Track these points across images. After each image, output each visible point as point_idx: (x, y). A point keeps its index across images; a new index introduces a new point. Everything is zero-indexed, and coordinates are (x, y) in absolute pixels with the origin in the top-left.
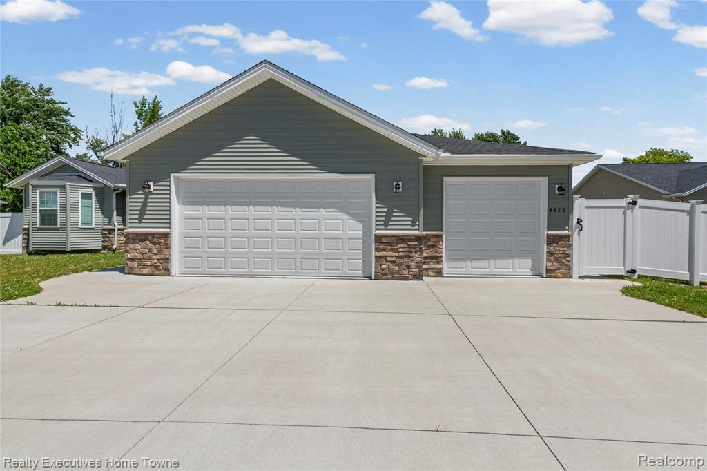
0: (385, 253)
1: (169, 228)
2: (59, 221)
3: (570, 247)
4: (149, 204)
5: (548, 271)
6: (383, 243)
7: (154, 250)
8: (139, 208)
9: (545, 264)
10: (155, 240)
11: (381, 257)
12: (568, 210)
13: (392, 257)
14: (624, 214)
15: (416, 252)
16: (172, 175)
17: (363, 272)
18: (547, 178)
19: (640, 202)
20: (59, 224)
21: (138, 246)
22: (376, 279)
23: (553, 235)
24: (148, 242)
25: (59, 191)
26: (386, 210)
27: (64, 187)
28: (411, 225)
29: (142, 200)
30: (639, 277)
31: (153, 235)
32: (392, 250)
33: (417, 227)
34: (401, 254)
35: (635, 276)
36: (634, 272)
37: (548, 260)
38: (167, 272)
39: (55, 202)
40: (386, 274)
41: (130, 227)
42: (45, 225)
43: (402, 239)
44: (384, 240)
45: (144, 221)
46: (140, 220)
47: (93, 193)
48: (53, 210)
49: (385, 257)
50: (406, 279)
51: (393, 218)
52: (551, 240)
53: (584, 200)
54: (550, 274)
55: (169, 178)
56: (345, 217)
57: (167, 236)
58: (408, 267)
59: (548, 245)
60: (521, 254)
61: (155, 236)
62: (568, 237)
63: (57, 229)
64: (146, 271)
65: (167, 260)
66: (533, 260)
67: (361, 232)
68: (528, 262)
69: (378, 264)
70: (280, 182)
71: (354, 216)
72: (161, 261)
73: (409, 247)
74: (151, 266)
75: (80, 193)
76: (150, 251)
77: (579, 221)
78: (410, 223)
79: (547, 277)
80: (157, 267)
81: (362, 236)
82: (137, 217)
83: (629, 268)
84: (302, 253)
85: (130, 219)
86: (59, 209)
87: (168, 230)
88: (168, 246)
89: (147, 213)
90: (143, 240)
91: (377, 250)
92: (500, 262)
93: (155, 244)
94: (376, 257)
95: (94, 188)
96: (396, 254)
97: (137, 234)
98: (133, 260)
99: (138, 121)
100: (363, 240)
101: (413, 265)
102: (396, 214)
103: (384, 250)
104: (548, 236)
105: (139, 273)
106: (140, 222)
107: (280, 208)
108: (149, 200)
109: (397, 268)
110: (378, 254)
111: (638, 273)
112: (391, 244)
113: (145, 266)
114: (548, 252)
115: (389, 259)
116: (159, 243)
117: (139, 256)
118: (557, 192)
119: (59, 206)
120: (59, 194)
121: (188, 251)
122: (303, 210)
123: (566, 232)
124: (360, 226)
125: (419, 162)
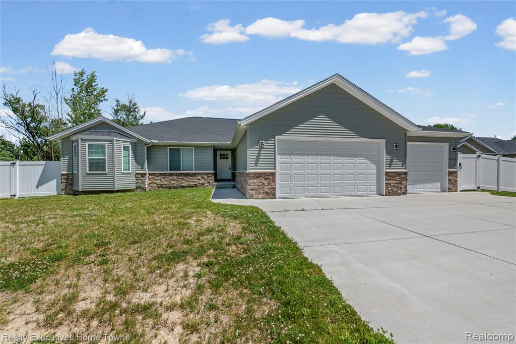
0: (390, 182)
1: (275, 169)
2: (107, 168)
3: (457, 177)
4: (261, 155)
5: (449, 189)
6: (389, 176)
7: (266, 182)
8: (255, 157)
9: (447, 185)
10: (267, 177)
11: (388, 184)
12: (456, 159)
13: (393, 183)
14: (476, 161)
15: (404, 181)
16: (276, 137)
17: (377, 192)
18: (448, 144)
19: (482, 156)
20: (107, 170)
21: (255, 181)
22: (386, 195)
23: (451, 171)
24: (262, 178)
25: (106, 144)
26: (390, 158)
27: (111, 141)
28: (402, 166)
29: (257, 152)
30: (481, 190)
31: (265, 173)
32: (393, 180)
33: (404, 167)
34: (397, 182)
35: (480, 190)
36: (479, 188)
37: (449, 183)
38: (273, 196)
39: (104, 153)
40: (390, 193)
41: (250, 169)
42: (93, 171)
43: (398, 174)
44: (390, 175)
45: (258, 165)
46: (256, 164)
47: (130, 146)
48: (102, 159)
49: (390, 184)
50: (400, 195)
51: (393, 163)
52: (450, 174)
53: (462, 154)
54: (450, 190)
55: (275, 138)
56: (368, 162)
57: (273, 174)
58: (401, 188)
59: (449, 176)
60: (436, 181)
61: (267, 174)
62: (456, 172)
63: (106, 174)
64: (261, 196)
65: (274, 189)
66: (441, 184)
67: (376, 171)
68: (438, 185)
69: (387, 188)
70: (334, 142)
71: (373, 162)
72: (271, 190)
73: (401, 178)
74: (264, 193)
75: (122, 146)
76: (263, 184)
77: (460, 164)
78: (401, 165)
79: (449, 192)
80: (267, 194)
81: (376, 173)
82: (254, 162)
83: (477, 186)
84: (346, 183)
85: (250, 164)
86: (106, 158)
87: (274, 171)
88: (274, 181)
89: (260, 160)
90: (258, 177)
91: (386, 180)
92: (428, 185)
93: (266, 179)
94: (386, 183)
95: (131, 143)
96: (395, 182)
97: (255, 174)
98: (252, 190)
99: (75, 88)
100: (377, 175)
101: (403, 187)
102: (395, 161)
103: (389, 180)
104: (449, 171)
105: (257, 197)
106: (256, 166)
107: (335, 158)
108: (261, 152)
109: (395, 189)
110: (387, 182)
111: (481, 188)
112: (393, 177)
113: (260, 193)
114: (449, 179)
115: (392, 184)
116: (269, 179)
117: (257, 187)
118: (452, 150)
119: (106, 156)
120: (106, 146)
121: (283, 183)
122: (347, 158)
123: (455, 170)
124: (375, 167)
125: (406, 134)
